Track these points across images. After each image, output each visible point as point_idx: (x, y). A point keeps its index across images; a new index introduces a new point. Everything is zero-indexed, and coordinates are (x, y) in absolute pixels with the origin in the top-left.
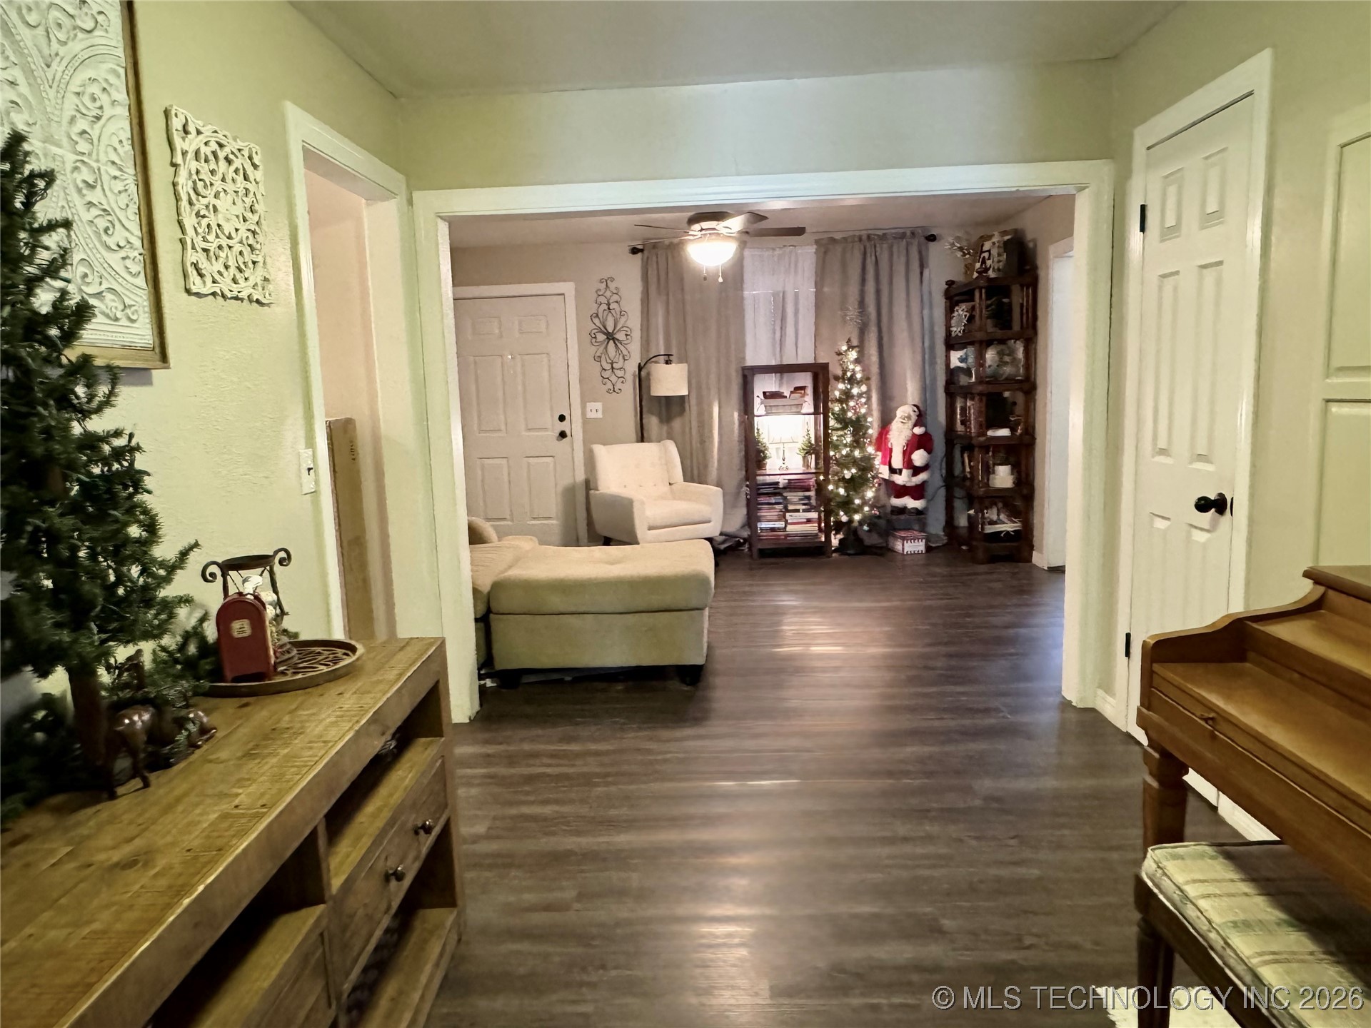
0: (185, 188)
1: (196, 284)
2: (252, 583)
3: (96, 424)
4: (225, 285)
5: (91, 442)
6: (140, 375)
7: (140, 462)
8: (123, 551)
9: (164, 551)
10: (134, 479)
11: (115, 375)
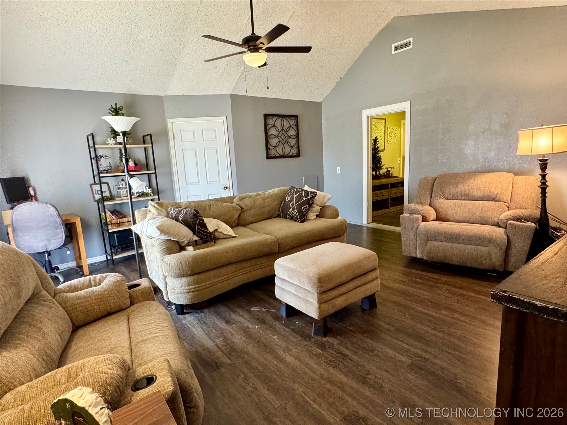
0: (389, 133)
1: (389, 142)
2: (390, 169)
3: (379, 155)
4: (392, 142)
5: (378, 156)
6: (382, 151)
7: (381, 158)
8: (380, 164)
9: (382, 164)
10: (381, 159)
11: (380, 151)
